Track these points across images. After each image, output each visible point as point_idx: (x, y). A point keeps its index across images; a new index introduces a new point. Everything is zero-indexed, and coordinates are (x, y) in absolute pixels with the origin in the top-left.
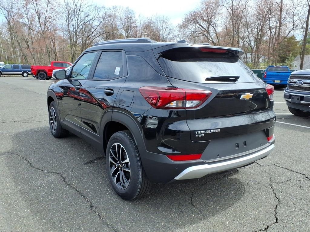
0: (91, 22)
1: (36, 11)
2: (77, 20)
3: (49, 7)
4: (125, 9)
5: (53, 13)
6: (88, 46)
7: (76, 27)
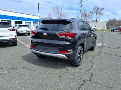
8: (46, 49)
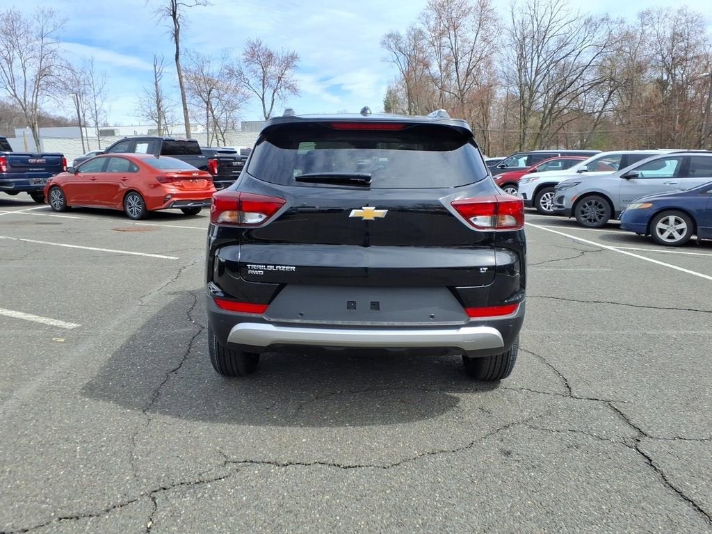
0: (571, 58)
1: (452, 49)
2: (536, 57)
3: (479, 38)
4: (673, 14)
5: (486, 50)
6: (557, 115)
7: (534, 73)
8: (375, 306)
